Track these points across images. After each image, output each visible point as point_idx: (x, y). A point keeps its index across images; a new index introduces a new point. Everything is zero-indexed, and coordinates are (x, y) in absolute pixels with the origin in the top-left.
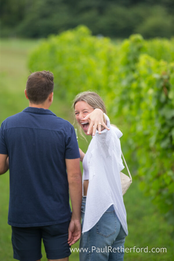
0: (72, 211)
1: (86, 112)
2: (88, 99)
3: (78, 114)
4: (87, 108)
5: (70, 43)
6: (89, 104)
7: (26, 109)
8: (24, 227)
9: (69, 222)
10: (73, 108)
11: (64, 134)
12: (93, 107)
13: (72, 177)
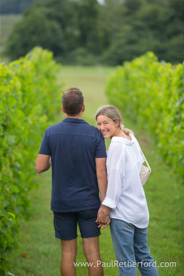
0: (101, 200)
1: (107, 123)
2: (107, 113)
3: (100, 125)
4: (107, 120)
5: (140, 68)
6: (108, 117)
7: (65, 120)
8: (64, 212)
9: (99, 208)
10: (96, 120)
11: (95, 138)
12: (112, 119)
13: (100, 172)
